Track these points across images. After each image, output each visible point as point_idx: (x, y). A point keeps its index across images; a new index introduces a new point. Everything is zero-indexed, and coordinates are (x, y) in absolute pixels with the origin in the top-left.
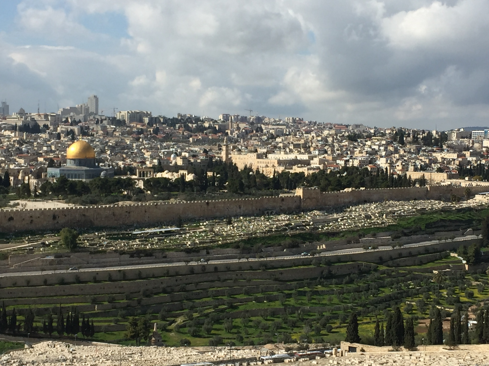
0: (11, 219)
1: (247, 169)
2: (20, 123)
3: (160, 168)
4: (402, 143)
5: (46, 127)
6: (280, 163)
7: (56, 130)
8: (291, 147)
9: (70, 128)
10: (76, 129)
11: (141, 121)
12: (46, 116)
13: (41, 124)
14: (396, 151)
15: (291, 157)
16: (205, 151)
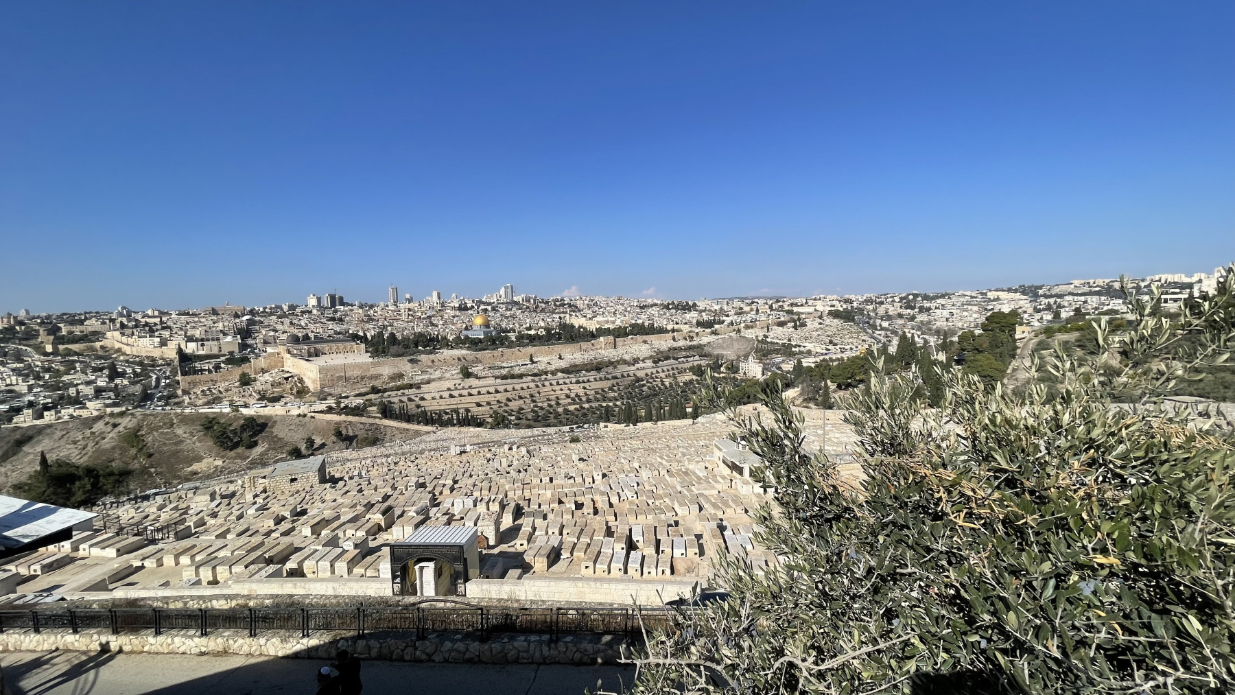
0: (433, 361)
1: (580, 327)
2: (457, 305)
3: (530, 328)
4: (669, 309)
5: (473, 307)
6: (598, 322)
7: (478, 308)
8: (607, 314)
9: (485, 307)
10: (489, 308)
11: (529, 301)
12: (473, 301)
13: (469, 306)
14: (665, 314)
15: (606, 319)
16: (560, 318)
